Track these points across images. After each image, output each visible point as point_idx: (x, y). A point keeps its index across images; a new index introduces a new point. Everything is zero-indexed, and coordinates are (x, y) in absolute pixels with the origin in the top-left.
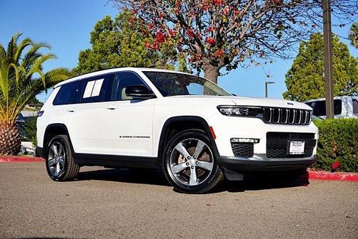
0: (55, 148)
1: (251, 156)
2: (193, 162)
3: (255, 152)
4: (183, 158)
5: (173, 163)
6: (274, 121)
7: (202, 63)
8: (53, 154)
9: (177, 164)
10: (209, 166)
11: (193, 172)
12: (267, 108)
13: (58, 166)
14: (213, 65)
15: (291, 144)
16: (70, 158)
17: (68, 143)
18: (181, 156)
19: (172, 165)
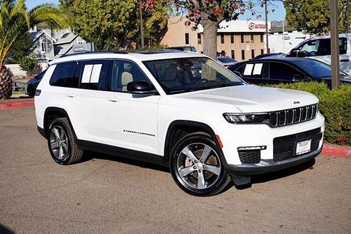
0: (56, 131)
1: (258, 162)
2: (200, 165)
3: (262, 158)
4: (190, 161)
5: (180, 166)
6: (281, 124)
7: (200, 18)
8: (55, 136)
9: (185, 167)
10: (216, 171)
11: (201, 175)
12: (274, 113)
13: (61, 150)
14: (212, 20)
15: (298, 144)
16: (73, 143)
17: (69, 127)
18: (187, 159)
19: (179, 169)
